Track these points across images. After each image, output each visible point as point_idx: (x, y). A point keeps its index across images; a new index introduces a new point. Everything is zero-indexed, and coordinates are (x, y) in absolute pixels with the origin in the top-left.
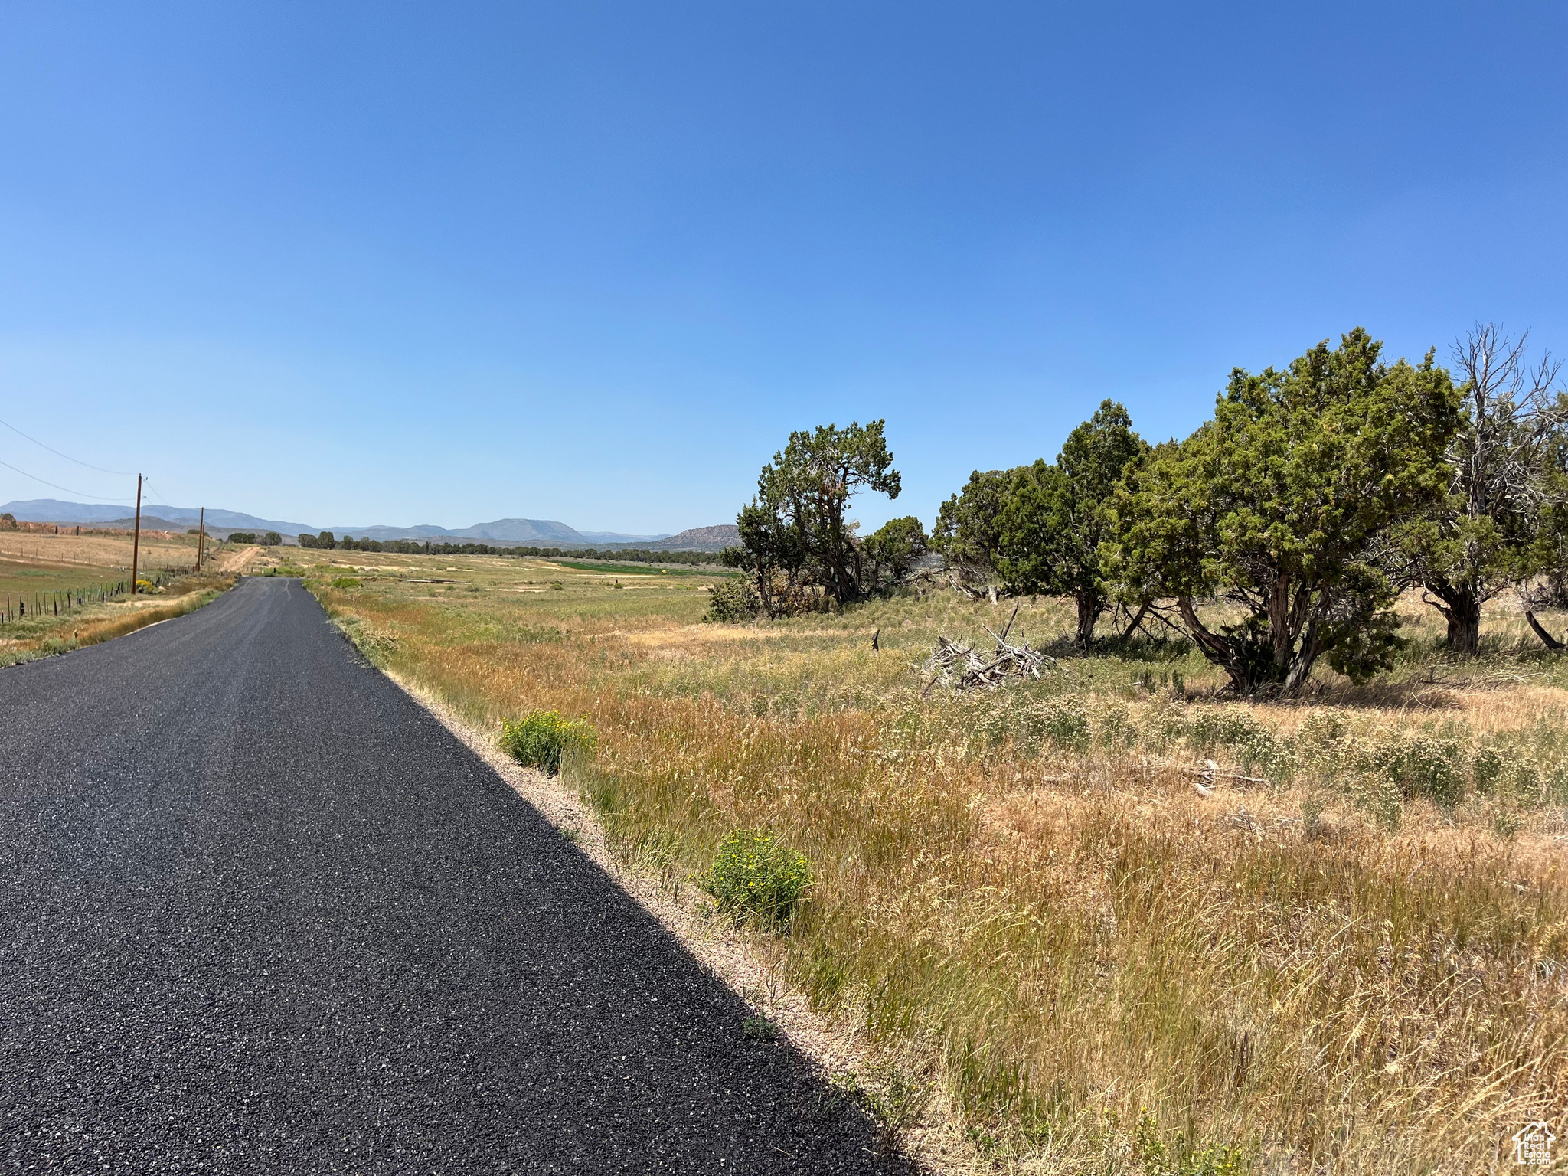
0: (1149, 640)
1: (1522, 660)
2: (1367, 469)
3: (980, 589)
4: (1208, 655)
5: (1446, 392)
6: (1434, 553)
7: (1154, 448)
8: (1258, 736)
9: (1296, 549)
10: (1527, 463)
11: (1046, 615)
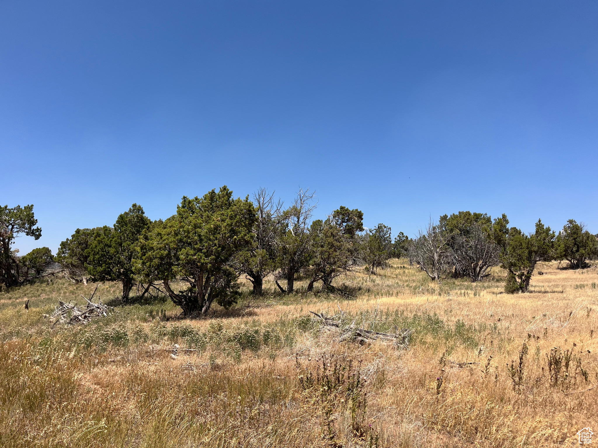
0: (151, 297)
1: (275, 297)
2: (229, 234)
3: (79, 279)
4: (175, 302)
5: (252, 209)
6: (249, 262)
7: (153, 222)
8: (194, 333)
9: (206, 262)
10: (275, 233)
11: (109, 289)
